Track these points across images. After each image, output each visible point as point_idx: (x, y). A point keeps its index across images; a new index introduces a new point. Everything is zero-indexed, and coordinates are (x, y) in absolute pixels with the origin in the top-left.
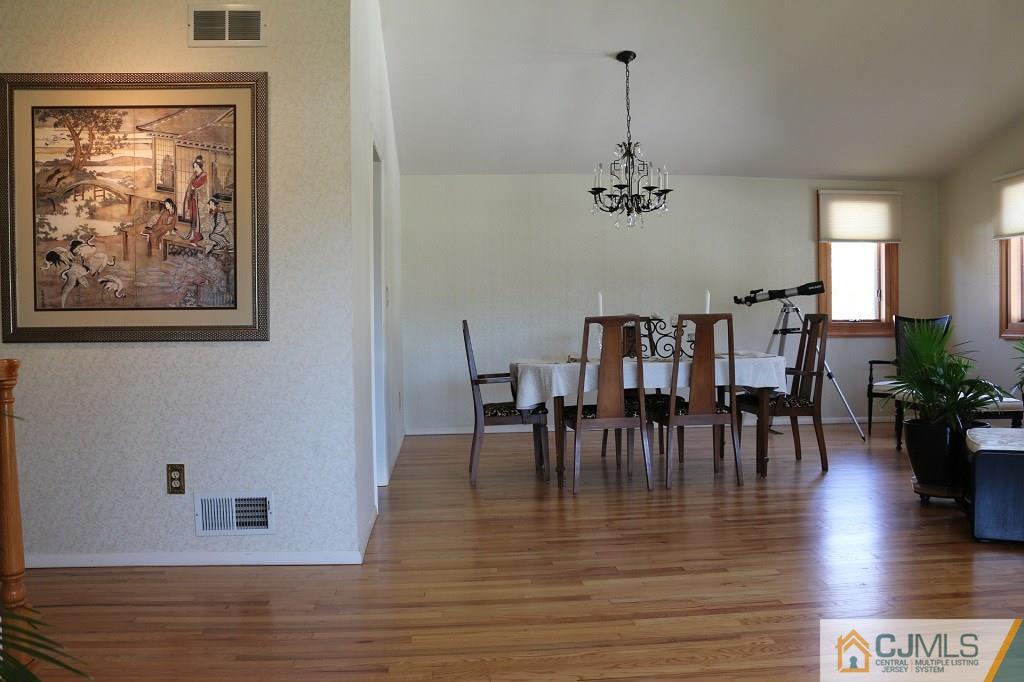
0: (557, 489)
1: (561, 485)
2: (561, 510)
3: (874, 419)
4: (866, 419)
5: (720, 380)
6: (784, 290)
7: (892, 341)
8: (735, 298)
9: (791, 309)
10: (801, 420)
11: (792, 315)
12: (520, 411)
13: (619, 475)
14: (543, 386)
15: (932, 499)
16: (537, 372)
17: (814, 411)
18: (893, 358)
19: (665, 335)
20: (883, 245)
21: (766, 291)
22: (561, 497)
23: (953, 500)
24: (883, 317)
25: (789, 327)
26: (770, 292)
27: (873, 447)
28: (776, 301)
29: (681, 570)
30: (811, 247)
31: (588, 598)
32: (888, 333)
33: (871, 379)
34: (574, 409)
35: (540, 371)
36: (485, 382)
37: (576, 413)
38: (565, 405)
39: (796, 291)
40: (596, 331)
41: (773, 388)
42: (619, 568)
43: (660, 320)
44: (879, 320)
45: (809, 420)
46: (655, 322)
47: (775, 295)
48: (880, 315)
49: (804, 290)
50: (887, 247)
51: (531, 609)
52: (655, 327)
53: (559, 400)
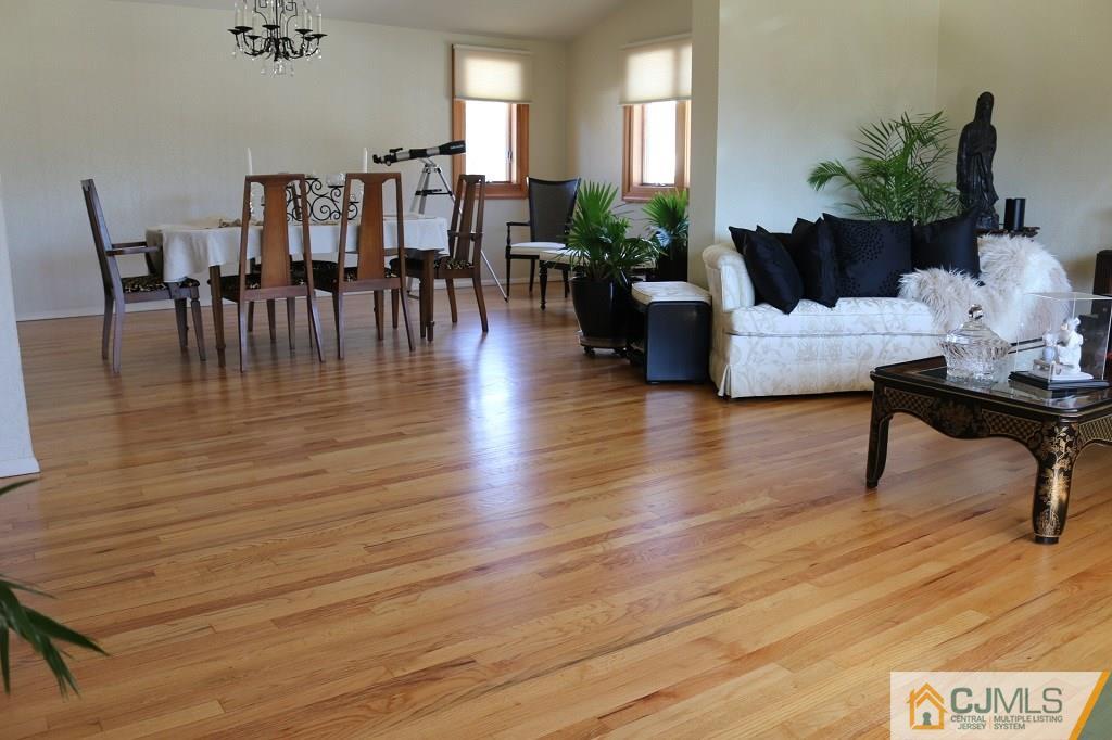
0: (217, 370)
1: (222, 364)
2: (224, 392)
3: (512, 280)
4: (505, 281)
5: (389, 243)
6: (425, 150)
7: (526, 202)
8: (375, 157)
9: (432, 169)
10: (457, 282)
11: (434, 176)
12: (166, 284)
13: (274, 349)
14: (196, 256)
15: (597, 350)
16: (188, 240)
17: (473, 272)
18: (527, 220)
19: (322, 196)
20: (514, 106)
21: (406, 149)
22: (223, 378)
23: (612, 351)
24: (514, 178)
25: (429, 188)
26: (411, 151)
27: (511, 308)
28: (417, 160)
29: (401, 435)
30: (446, 104)
31: (323, 471)
32: (519, 194)
33: (509, 241)
34: (234, 280)
35: (191, 238)
36: (121, 253)
37: (239, 284)
38: (222, 275)
39: (438, 151)
40: (258, 190)
41: (438, 251)
42: (339, 440)
43: (316, 180)
44: (510, 182)
45: (469, 282)
46: (311, 182)
47: (417, 154)
48: (511, 178)
49: (444, 150)
50: (519, 108)
51: (270, 491)
52: (311, 187)
53: (215, 270)
